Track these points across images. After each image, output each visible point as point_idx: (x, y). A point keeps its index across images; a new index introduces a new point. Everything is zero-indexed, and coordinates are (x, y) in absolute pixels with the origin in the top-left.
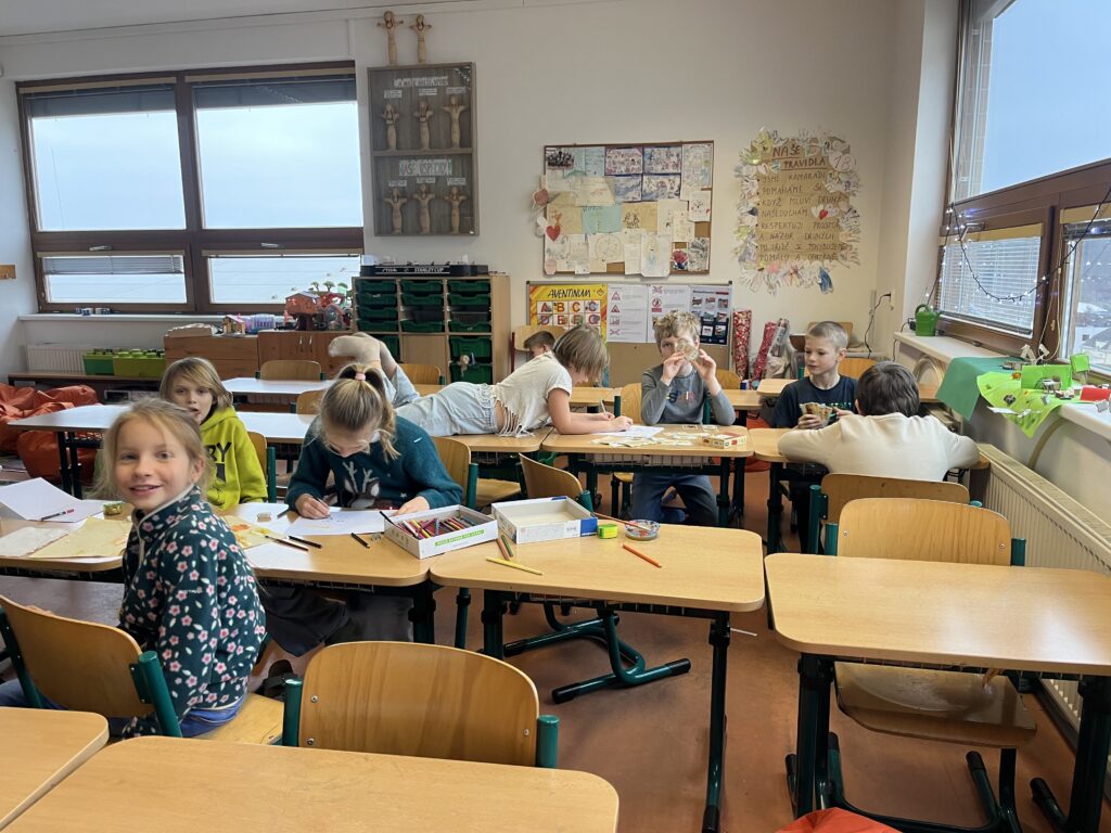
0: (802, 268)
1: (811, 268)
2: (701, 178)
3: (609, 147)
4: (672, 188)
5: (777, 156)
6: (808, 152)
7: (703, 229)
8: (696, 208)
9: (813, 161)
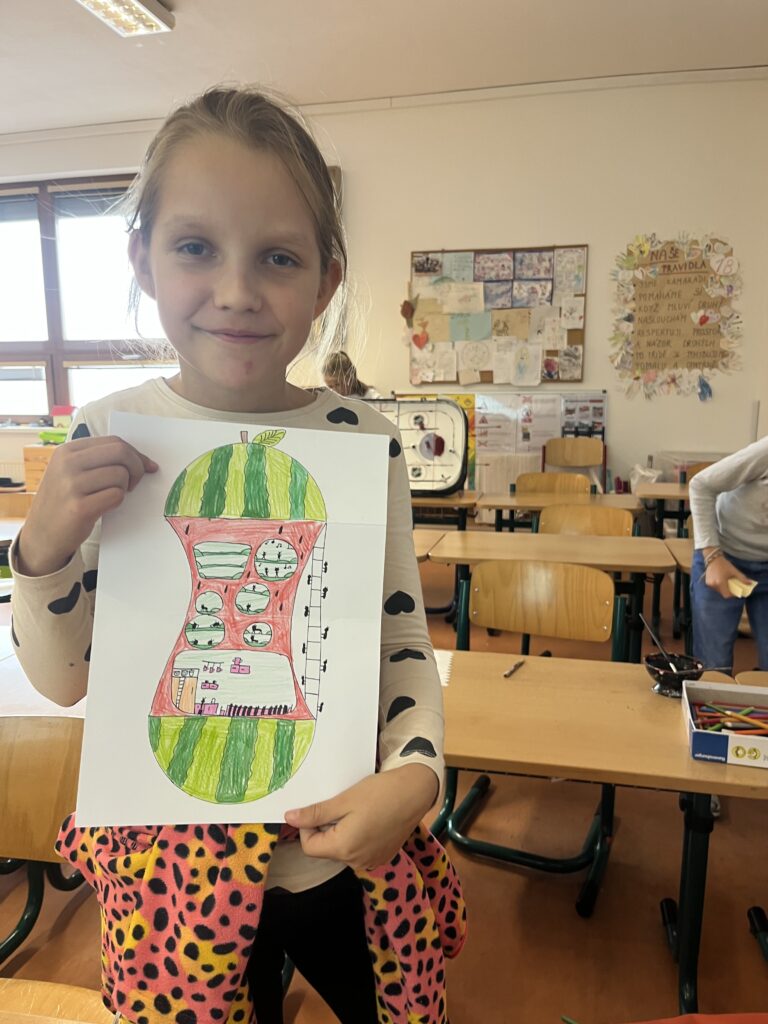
0: (681, 376)
1: (690, 377)
2: (574, 283)
3: (478, 252)
4: (543, 294)
5: (654, 260)
6: (688, 255)
7: (577, 336)
8: (568, 314)
9: (693, 265)
